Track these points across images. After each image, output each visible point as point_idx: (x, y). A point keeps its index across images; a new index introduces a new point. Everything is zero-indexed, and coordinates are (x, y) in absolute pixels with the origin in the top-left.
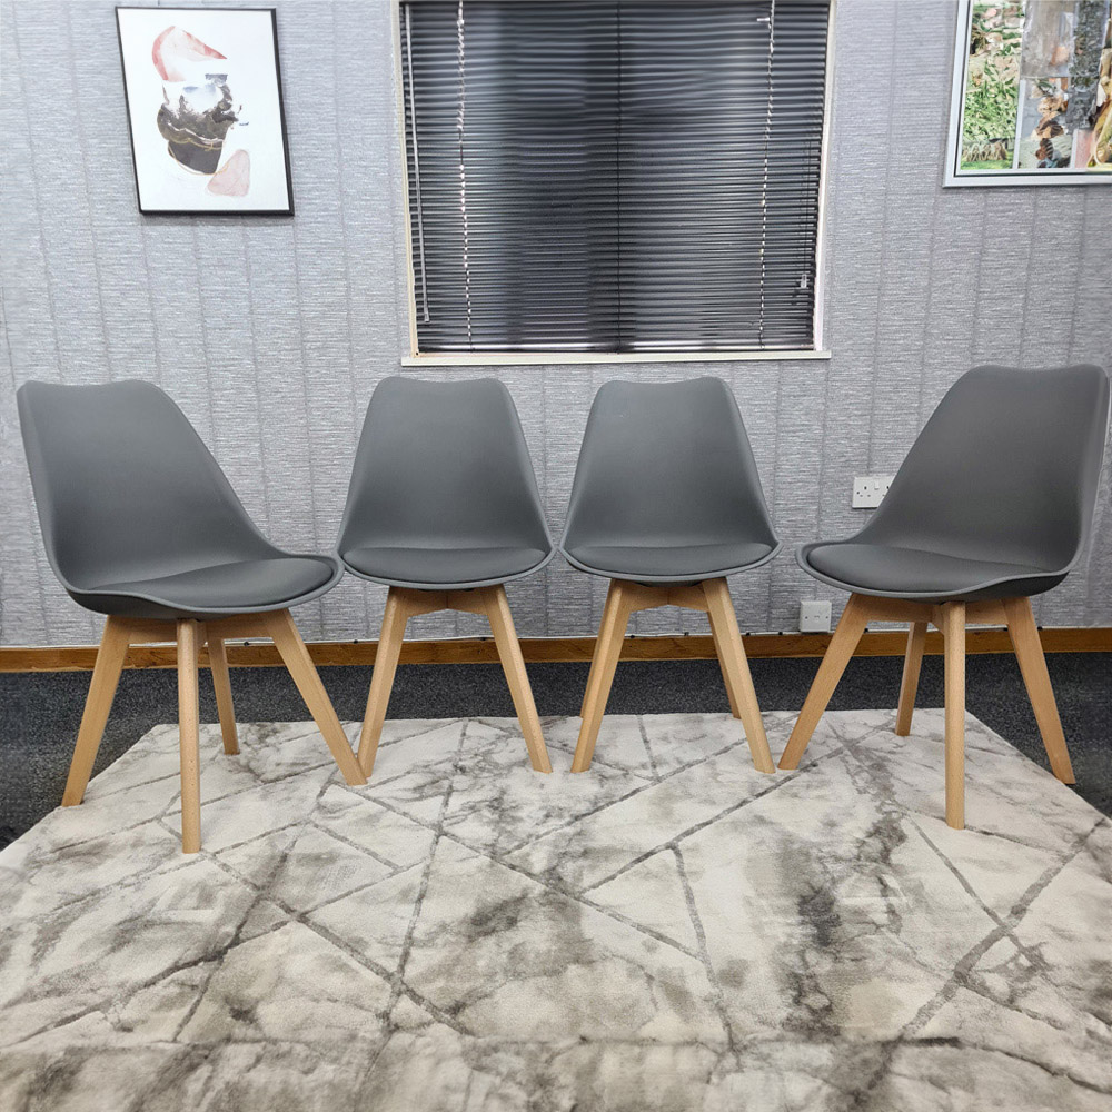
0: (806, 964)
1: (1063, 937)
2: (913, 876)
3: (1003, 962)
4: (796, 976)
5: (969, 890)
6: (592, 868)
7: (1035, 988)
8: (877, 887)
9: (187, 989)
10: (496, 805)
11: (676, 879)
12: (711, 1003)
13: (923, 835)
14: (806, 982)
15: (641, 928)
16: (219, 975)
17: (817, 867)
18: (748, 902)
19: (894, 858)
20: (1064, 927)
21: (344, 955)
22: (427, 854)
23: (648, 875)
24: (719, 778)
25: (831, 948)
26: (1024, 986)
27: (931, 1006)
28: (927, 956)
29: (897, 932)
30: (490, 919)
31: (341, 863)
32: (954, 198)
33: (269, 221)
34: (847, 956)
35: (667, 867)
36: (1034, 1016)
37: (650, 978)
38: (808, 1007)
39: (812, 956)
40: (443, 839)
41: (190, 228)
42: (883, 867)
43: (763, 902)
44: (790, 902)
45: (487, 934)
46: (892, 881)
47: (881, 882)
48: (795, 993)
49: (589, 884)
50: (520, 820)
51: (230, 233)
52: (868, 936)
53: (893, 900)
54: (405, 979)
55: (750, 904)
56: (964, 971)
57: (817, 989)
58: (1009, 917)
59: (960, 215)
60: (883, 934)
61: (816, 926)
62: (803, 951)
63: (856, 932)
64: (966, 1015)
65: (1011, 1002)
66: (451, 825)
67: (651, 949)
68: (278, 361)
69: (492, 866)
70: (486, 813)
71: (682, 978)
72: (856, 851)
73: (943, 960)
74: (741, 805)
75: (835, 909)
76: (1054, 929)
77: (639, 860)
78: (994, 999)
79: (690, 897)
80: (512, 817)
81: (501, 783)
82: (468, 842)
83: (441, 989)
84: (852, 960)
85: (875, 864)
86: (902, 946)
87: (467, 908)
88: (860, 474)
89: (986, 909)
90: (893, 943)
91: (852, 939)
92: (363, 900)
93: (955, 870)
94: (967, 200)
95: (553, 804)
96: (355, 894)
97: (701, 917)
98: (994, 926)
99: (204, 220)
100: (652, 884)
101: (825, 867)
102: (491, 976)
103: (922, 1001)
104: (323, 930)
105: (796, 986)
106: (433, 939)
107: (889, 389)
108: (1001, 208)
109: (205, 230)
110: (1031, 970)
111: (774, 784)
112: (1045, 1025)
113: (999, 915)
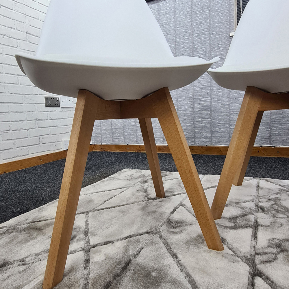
41: (157, 3)
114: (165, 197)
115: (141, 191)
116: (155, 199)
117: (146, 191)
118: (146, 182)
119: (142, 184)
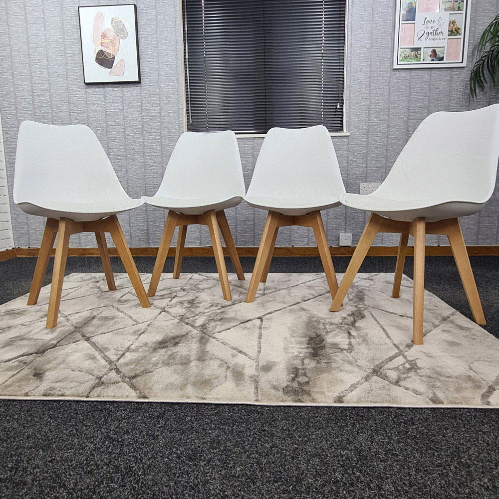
0: (303, 364)
1: (428, 356)
2: (364, 331)
3: (398, 366)
4: (297, 369)
5: (389, 337)
6: (222, 325)
7: (410, 377)
8: (346, 335)
9: (22, 364)
10: (192, 302)
11: (257, 330)
12: (252, 379)
13: (373, 316)
14: (301, 371)
15: (233, 348)
16: (38, 359)
17: (321, 326)
18: (286, 339)
19: (357, 324)
20: (429, 352)
21: (97, 354)
22: (154, 318)
23: (245, 328)
24: (290, 294)
25: (317, 358)
26: (405, 376)
27: (358, 383)
28: (362, 362)
29: (351, 352)
30: (167, 342)
31: (116, 320)
32: (398, 73)
33: (131, 85)
34: (324, 361)
35: (255, 325)
36: (407, 389)
37: (228, 367)
38: (298, 382)
39: (307, 361)
40: (163, 313)
41: (103, 89)
42: (351, 327)
43: (293, 339)
44: (305, 340)
45: (163, 348)
46: (353, 333)
47: (349, 333)
48: (293, 376)
49: (218, 331)
50: (199, 307)
51: (117, 90)
52: (336, 354)
53: (352, 340)
54: (117, 364)
55: (286, 340)
56: (378, 369)
57: (305, 375)
58: (405, 348)
59: (400, 80)
60: (343, 353)
61: (313, 349)
62: (304, 359)
63: (331, 352)
64: (373, 388)
65: (397, 383)
66: (169, 308)
67: (233, 356)
68: (133, 137)
69: (178, 323)
70: (186, 305)
71: (243, 368)
72: (341, 321)
73: (369, 365)
74: (296, 304)
75: (324, 342)
76: (425, 353)
77: (243, 323)
78: (389, 381)
79: (260, 337)
80: (196, 306)
81: (197, 294)
82: (173, 314)
83: (132, 369)
84: (326, 363)
85: (348, 326)
86: (351, 358)
87: (159, 338)
88: (363, 182)
89: (394, 345)
90: (347, 357)
91: (328, 355)
92: (116, 334)
93: (384, 330)
94: (403, 74)
95: (215, 302)
96: (115, 331)
97: (262, 345)
98: (397, 351)
99: (108, 86)
100: (245, 332)
101: (325, 327)
102: (156, 365)
103: (354, 381)
104: (94, 345)
105: (295, 373)
106: (138, 349)
107: (373, 148)
108: (416, 77)
109: (108, 89)
110: (410, 369)
111: (313, 297)
112: (412, 393)
113: (400, 347)
114: (116, 289)
115: (95, 288)
116: (108, 291)
117: (99, 288)
118: (98, 282)
119: (95, 284)
